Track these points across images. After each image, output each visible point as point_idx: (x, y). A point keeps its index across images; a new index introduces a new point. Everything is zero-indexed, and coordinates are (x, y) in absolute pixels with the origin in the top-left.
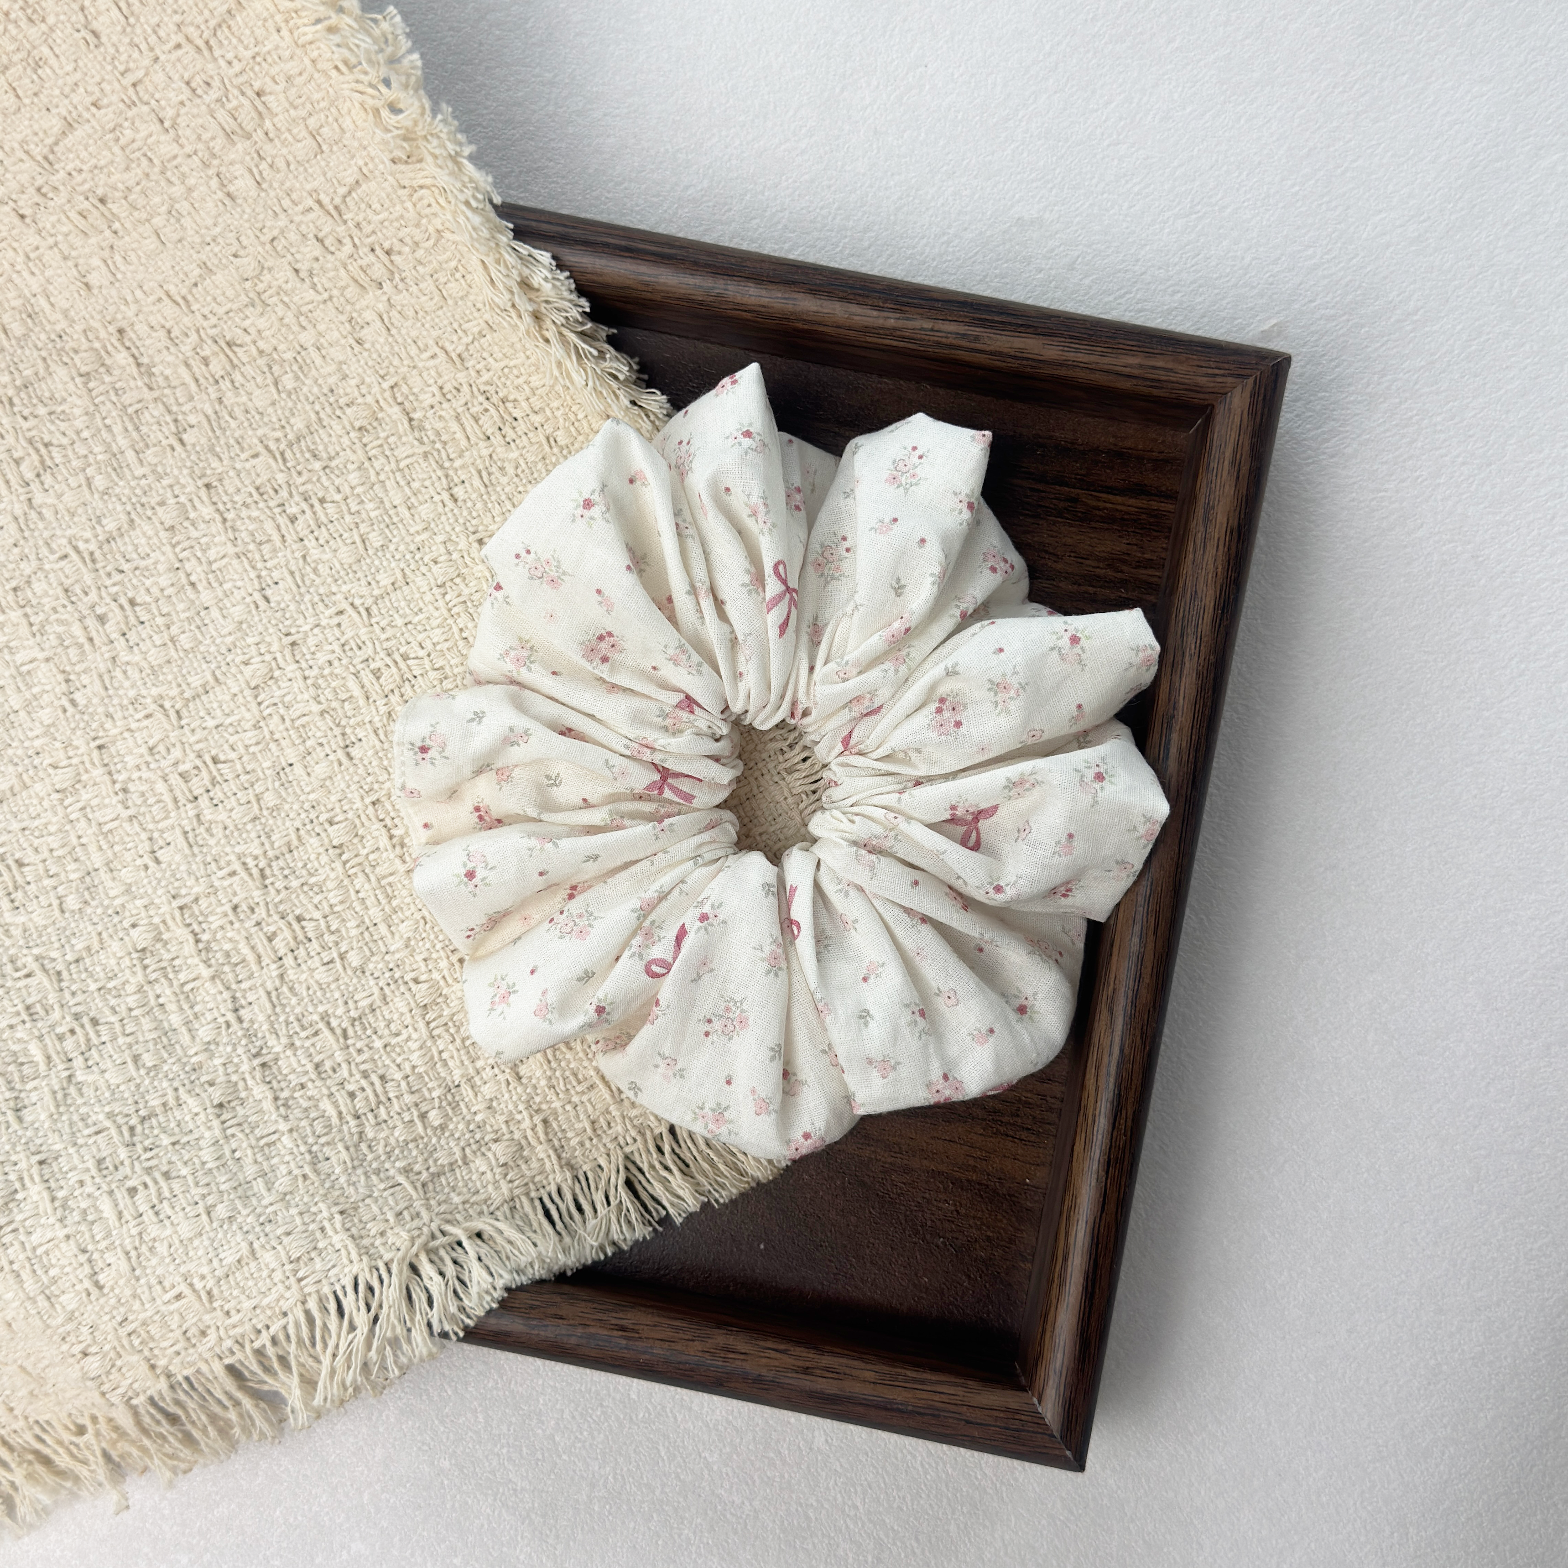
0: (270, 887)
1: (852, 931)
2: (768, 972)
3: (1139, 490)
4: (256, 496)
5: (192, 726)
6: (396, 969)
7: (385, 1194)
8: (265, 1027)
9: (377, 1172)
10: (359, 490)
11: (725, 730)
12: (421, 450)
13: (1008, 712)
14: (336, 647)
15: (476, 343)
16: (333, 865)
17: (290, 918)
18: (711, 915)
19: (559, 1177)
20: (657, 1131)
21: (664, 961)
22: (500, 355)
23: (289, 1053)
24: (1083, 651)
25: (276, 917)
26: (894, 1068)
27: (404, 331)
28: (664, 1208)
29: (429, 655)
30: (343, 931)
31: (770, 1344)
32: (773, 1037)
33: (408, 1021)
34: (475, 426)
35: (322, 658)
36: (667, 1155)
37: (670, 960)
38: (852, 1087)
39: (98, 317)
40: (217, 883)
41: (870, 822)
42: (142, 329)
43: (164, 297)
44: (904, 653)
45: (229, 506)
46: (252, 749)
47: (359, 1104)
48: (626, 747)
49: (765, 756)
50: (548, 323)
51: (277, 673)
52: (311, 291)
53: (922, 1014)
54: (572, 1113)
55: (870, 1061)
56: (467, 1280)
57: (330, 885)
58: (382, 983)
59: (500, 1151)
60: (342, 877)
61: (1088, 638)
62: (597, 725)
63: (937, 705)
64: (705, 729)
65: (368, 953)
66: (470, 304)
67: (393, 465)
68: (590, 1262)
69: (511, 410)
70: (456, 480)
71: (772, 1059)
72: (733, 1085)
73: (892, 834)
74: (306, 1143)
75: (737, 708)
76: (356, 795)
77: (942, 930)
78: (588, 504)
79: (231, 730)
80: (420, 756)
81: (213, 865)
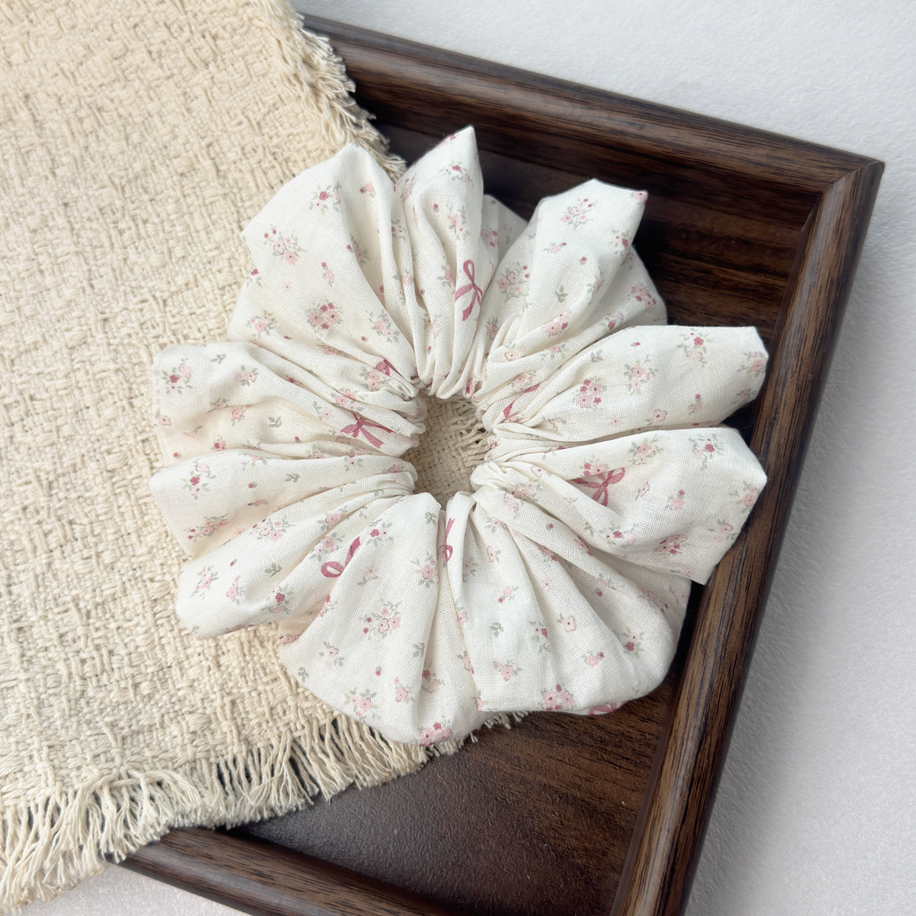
0: (54, 496)
1: (496, 561)
2: (421, 582)
3: (758, 269)
4: (98, 214)
5: (21, 372)
6: (138, 570)
7: (91, 739)
8: (28, 601)
9: (88, 722)
10: (173, 217)
11: (412, 393)
12: (221, 191)
13: (639, 392)
14: (136, 325)
15: (271, 115)
16: (105, 485)
17: (65, 521)
18: (381, 532)
19: (236, 749)
20: (322, 723)
21: (338, 564)
22: (288, 125)
23: (42, 622)
24: (705, 351)
25: (53, 519)
26: (515, 673)
27: (220, 103)
28: (318, 786)
29: (204, 337)
30: (103, 536)
31: (384, 905)
32: (418, 636)
33: (140, 610)
34: (264, 178)
35: (124, 331)
36: (326, 741)
37: (343, 564)
38: (479, 687)
39: (13, 86)
40: (15, 489)
41: (519, 474)
42: (41, 96)
43: (59, 73)
44: (561, 345)
45: (78, 219)
46: (60, 393)
47: (87, 668)
48: (333, 395)
49: (447, 435)
50: (323, 96)
51: (89, 340)
52: (159, 69)
53: (545, 633)
54: (256, 699)
55: (496, 665)
56: (138, 814)
57: (100, 499)
58: (125, 579)
59: (192, 722)
60: (109, 494)
61: (710, 341)
62: (313, 378)
63: (582, 385)
64: (397, 389)
65: (118, 554)
66: (268, 81)
67: (201, 202)
68: (247, 820)
69: (292, 168)
70: (245, 215)
71: (416, 654)
72: (381, 676)
73: (536, 484)
74: (37, 691)
75: (424, 376)
76: (132, 433)
77: (568, 566)
78: (324, 196)
79: (48, 377)
80: (171, 384)
81: (15, 475)
